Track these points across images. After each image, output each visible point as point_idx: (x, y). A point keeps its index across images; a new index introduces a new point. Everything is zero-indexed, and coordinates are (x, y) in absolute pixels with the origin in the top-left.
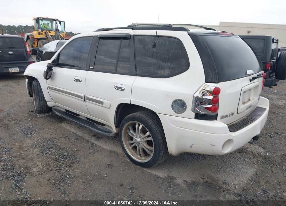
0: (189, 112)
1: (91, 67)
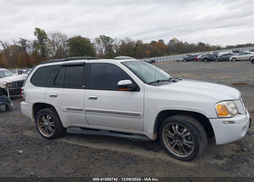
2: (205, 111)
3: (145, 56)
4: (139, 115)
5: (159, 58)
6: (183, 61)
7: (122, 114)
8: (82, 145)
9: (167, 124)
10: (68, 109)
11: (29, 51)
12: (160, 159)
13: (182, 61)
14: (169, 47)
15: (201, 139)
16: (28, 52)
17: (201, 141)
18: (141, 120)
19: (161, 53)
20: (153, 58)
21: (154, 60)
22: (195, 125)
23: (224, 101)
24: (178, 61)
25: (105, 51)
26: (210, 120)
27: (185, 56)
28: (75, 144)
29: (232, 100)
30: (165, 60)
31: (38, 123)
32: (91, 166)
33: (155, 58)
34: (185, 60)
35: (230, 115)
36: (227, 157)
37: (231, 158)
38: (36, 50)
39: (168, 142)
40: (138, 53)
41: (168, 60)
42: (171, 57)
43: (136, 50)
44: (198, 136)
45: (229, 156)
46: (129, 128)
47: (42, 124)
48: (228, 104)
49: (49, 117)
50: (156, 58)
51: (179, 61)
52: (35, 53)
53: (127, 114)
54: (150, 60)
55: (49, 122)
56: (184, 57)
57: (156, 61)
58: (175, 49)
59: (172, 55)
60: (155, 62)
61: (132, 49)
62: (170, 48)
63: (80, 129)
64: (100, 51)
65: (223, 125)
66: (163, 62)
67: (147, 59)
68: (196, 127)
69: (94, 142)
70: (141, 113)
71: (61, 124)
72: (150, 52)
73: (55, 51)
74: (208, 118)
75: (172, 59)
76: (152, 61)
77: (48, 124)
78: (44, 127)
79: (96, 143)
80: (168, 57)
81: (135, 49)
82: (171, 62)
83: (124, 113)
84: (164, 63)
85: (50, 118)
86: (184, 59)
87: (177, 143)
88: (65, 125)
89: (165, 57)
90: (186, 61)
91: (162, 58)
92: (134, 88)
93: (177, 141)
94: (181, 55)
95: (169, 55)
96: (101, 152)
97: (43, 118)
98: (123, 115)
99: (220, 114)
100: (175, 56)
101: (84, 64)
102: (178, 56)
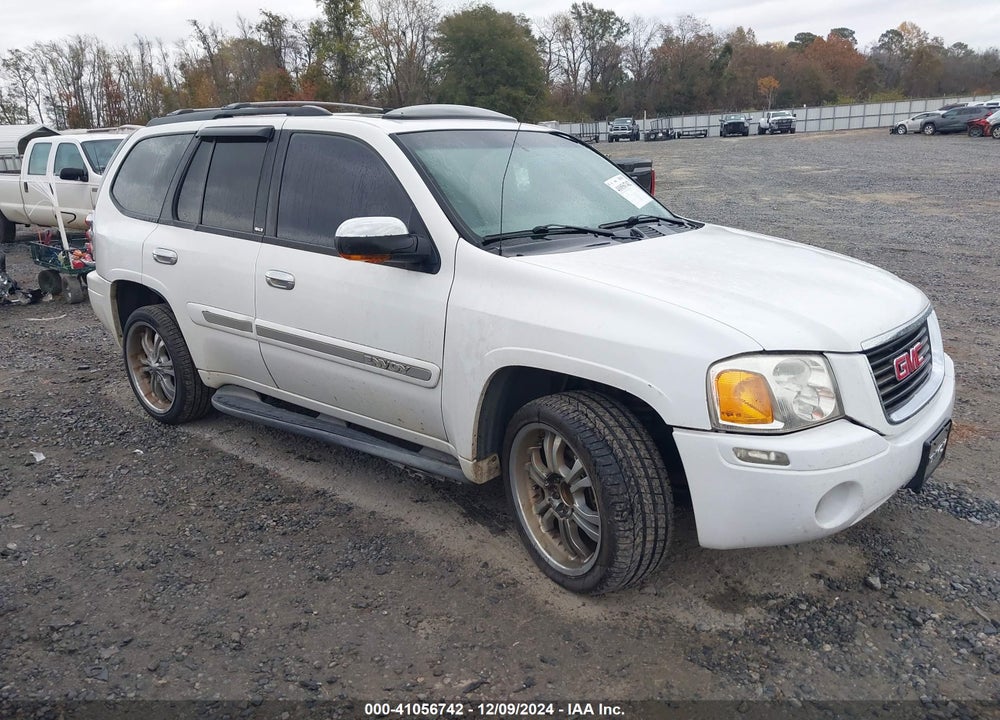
2: (659, 390)
3: (756, 102)
4: (424, 374)
5: (814, 112)
6: (921, 132)
7: (372, 360)
8: (256, 461)
9: (525, 425)
10: (209, 316)
11: (295, 63)
12: (486, 565)
13: (916, 133)
14: (875, 66)
15: (631, 512)
16: (289, 67)
17: (625, 521)
18: (434, 395)
19: (831, 91)
20: (787, 112)
21: (790, 121)
22: (616, 446)
23: (764, 352)
24: (894, 131)
25: (587, 73)
26: (676, 434)
27: (935, 107)
28: (235, 452)
29: (821, 353)
30: (841, 124)
31: (132, 357)
32: (218, 553)
33: (796, 112)
34: (929, 130)
35: (778, 425)
36: (772, 602)
37: (781, 612)
38: (319, 63)
39: (532, 501)
40: (728, 88)
41: (856, 123)
42: (872, 108)
43: (720, 75)
44: (616, 499)
45: (780, 600)
46: (400, 422)
47: (144, 362)
48: (779, 370)
49: (159, 341)
50: (801, 113)
51: (901, 132)
52: (314, 74)
53: (388, 365)
54: (771, 119)
55: (162, 359)
56: (928, 115)
57: (799, 127)
58: (902, 73)
59: (877, 102)
60: (793, 131)
61: (702, 69)
62: (881, 67)
63: (258, 400)
64: (566, 71)
65: (731, 466)
66: (831, 132)
67: (760, 114)
68: (621, 455)
69: (302, 457)
70: (434, 369)
71: (195, 371)
72: (775, 84)
73: (389, 67)
74: (668, 422)
75: (872, 122)
76: (779, 123)
77: (157, 364)
78: (147, 375)
79: (311, 459)
80: (858, 109)
81: (717, 68)
82: (864, 131)
83: (378, 358)
84: (833, 136)
85: (162, 344)
86: (927, 124)
87: (558, 509)
88: (208, 378)
89: (842, 111)
90: (933, 134)
91: (827, 111)
92: (418, 255)
93: (557, 503)
94: (919, 105)
95: (861, 102)
96: (293, 501)
97: (145, 343)
98: (375, 365)
99: (727, 414)
100: (888, 107)
101: (268, 135)
102: (903, 106)
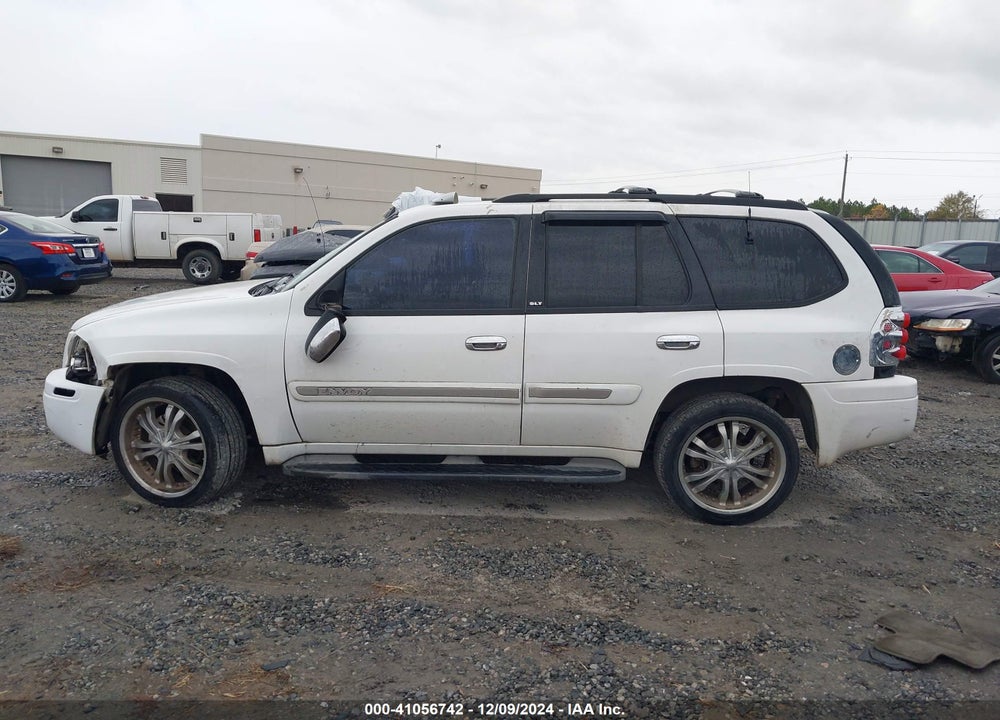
0: (866, 368)
1: (532, 304)
